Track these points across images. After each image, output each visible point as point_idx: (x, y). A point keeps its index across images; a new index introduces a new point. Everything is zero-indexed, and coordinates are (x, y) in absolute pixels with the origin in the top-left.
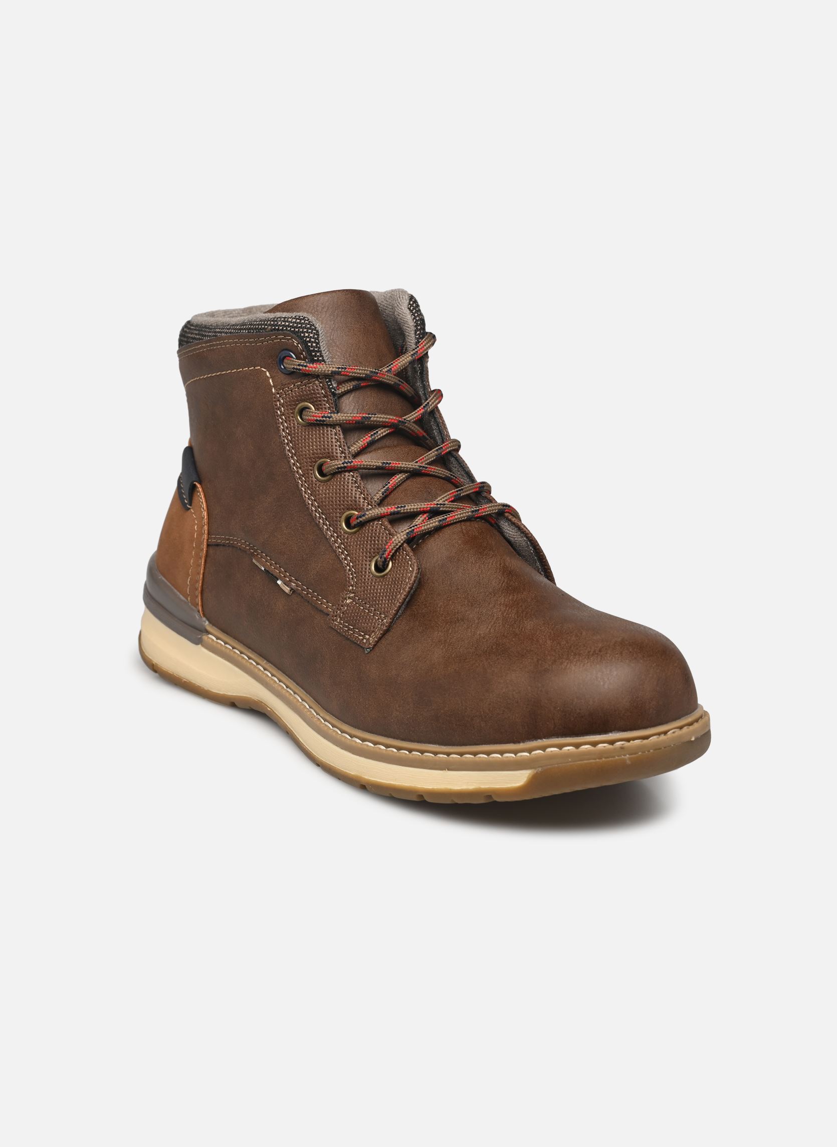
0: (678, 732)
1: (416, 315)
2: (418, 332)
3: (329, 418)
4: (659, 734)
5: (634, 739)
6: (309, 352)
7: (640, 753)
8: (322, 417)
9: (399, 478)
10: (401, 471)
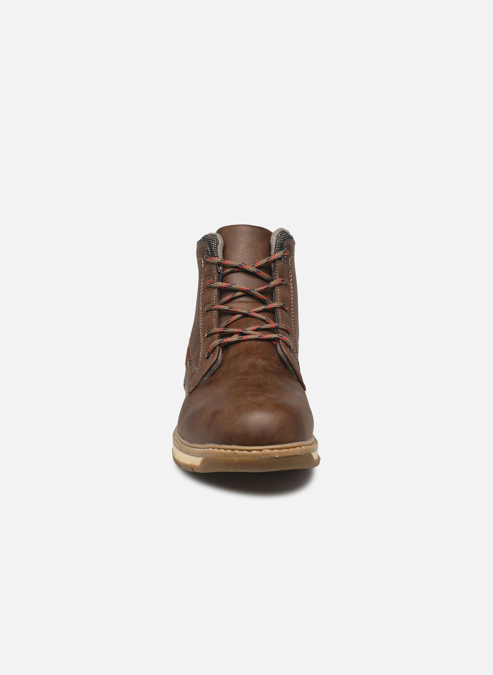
0: (268, 451)
1: (280, 240)
2: (276, 249)
3: (231, 286)
4: (257, 450)
5: (243, 450)
6: (212, 252)
7: (243, 458)
8: (228, 286)
9: (238, 316)
10: (240, 313)
